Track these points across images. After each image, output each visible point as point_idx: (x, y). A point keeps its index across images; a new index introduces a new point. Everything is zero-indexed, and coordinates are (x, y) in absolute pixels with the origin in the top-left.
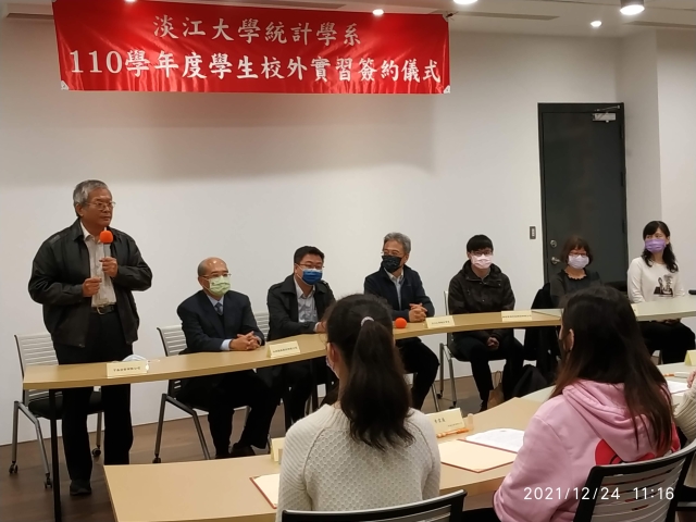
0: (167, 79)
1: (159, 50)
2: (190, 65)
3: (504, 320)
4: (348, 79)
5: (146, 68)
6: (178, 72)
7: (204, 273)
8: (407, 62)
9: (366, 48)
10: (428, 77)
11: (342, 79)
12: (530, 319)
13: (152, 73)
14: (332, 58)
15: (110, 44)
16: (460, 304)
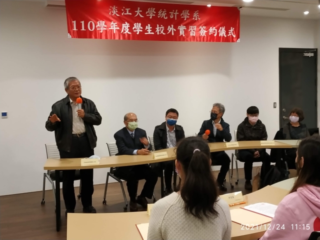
0: (114, 34)
1: (111, 21)
2: (124, 28)
3: (262, 145)
4: (194, 35)
5: (105, 29)
6: (119, 31)
7: (127, 120)
8: (221, 28)
9: (202, 22)
10: (230, 35)
11: (191, 35)
12: (274, 145)
13: (108, 31)
14: (187, 25)
15: (90, 18)
16: (242, 137)
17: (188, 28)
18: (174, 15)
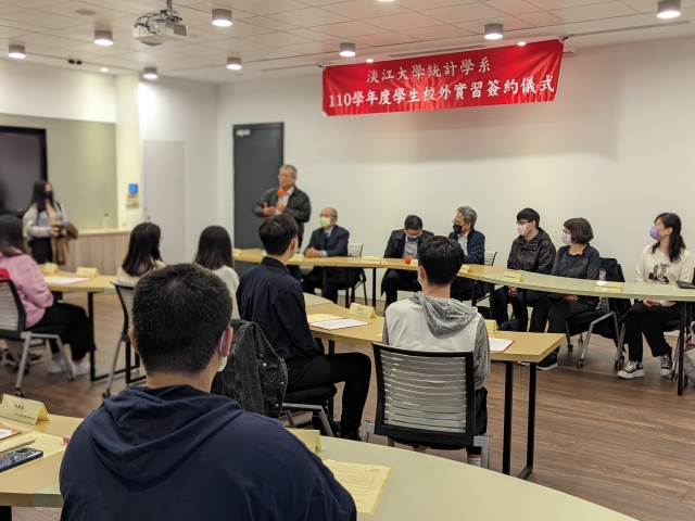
2: (383, 97)
5: (362, 101)
6: (377, 102)
8: (525, 79)
10: (544, 88)
11: (473, 96)
17: (469, 86)
18: (451, 70)
